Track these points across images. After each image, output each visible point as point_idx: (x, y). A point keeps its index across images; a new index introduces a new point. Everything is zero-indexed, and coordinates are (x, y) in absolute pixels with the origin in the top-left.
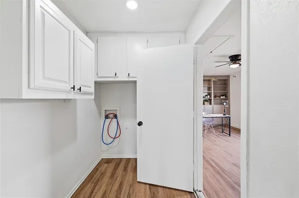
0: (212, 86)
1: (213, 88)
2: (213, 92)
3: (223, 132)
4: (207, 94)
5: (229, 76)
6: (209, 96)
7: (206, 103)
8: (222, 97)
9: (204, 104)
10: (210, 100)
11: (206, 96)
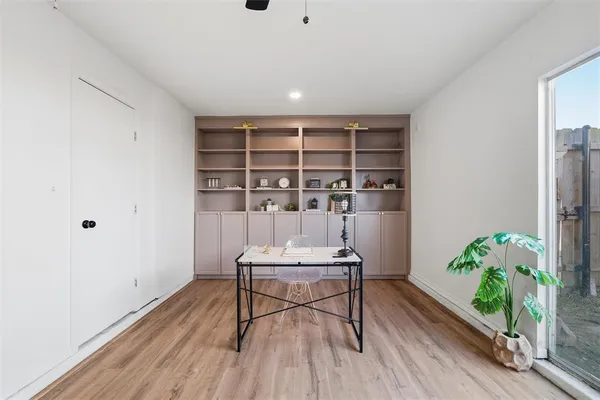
0: (354, 150)
1: (354, 155)
2: (353, 168)
4: (339, 176)
5: (407, 117)
6: (344, 184)
7: (334, 204)
8: (386, 187)
9: (330, 209)
11: (338, 182)
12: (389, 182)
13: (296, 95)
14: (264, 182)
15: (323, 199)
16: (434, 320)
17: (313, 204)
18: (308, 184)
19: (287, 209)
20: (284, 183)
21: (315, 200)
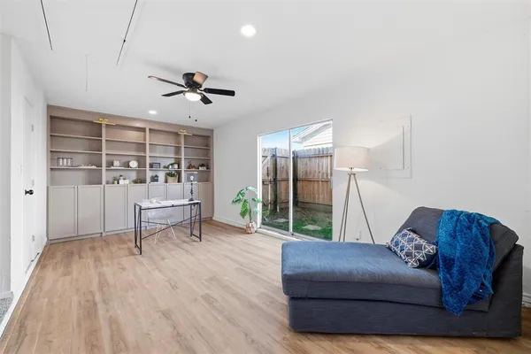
0: (183, 146)
1: (183, 149)
2: (183, 157)
3: (192, 234)
4: (172, 161)
5: (212, 131)
6: (176, 166)
7: (170, 179)
8: (200, 169)
9: (166, 182)
10: (179, 173)
11: (172, 164)
12: (202, 165)
13: (153, 112)
14: (117, 163)
15: (162, 175)
16: (226, 229)
17: (155, 179)
18: (151, 166)
19: (135, 182)
20: (134, 164)
21: (157, 176)
